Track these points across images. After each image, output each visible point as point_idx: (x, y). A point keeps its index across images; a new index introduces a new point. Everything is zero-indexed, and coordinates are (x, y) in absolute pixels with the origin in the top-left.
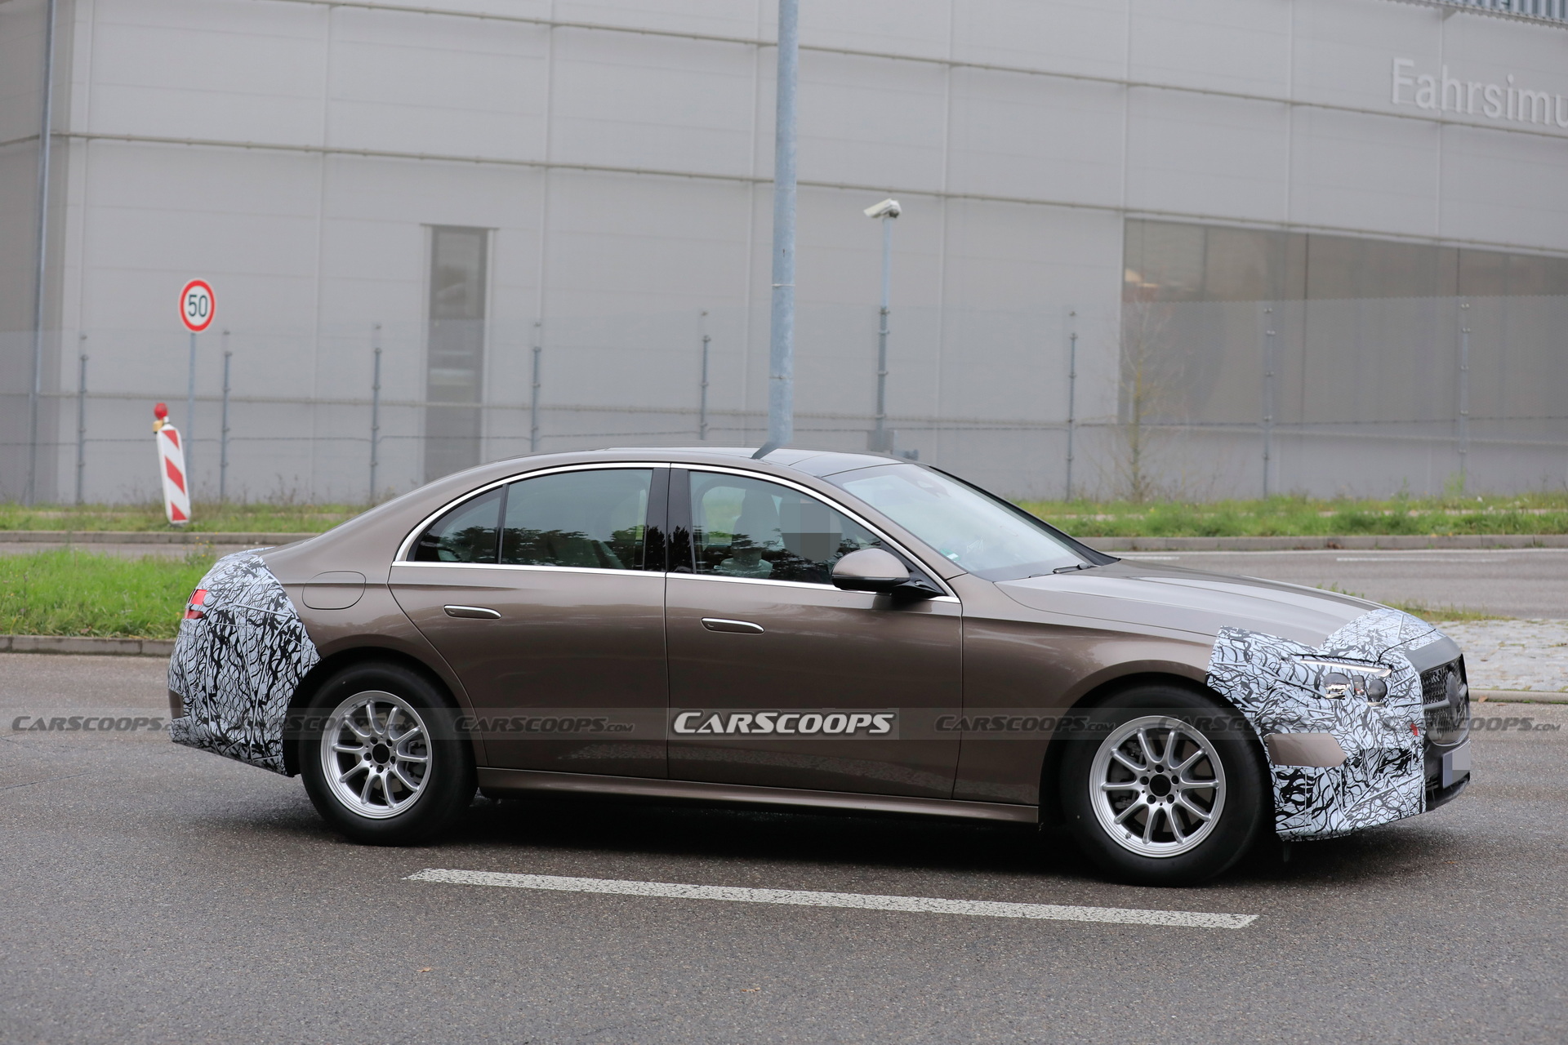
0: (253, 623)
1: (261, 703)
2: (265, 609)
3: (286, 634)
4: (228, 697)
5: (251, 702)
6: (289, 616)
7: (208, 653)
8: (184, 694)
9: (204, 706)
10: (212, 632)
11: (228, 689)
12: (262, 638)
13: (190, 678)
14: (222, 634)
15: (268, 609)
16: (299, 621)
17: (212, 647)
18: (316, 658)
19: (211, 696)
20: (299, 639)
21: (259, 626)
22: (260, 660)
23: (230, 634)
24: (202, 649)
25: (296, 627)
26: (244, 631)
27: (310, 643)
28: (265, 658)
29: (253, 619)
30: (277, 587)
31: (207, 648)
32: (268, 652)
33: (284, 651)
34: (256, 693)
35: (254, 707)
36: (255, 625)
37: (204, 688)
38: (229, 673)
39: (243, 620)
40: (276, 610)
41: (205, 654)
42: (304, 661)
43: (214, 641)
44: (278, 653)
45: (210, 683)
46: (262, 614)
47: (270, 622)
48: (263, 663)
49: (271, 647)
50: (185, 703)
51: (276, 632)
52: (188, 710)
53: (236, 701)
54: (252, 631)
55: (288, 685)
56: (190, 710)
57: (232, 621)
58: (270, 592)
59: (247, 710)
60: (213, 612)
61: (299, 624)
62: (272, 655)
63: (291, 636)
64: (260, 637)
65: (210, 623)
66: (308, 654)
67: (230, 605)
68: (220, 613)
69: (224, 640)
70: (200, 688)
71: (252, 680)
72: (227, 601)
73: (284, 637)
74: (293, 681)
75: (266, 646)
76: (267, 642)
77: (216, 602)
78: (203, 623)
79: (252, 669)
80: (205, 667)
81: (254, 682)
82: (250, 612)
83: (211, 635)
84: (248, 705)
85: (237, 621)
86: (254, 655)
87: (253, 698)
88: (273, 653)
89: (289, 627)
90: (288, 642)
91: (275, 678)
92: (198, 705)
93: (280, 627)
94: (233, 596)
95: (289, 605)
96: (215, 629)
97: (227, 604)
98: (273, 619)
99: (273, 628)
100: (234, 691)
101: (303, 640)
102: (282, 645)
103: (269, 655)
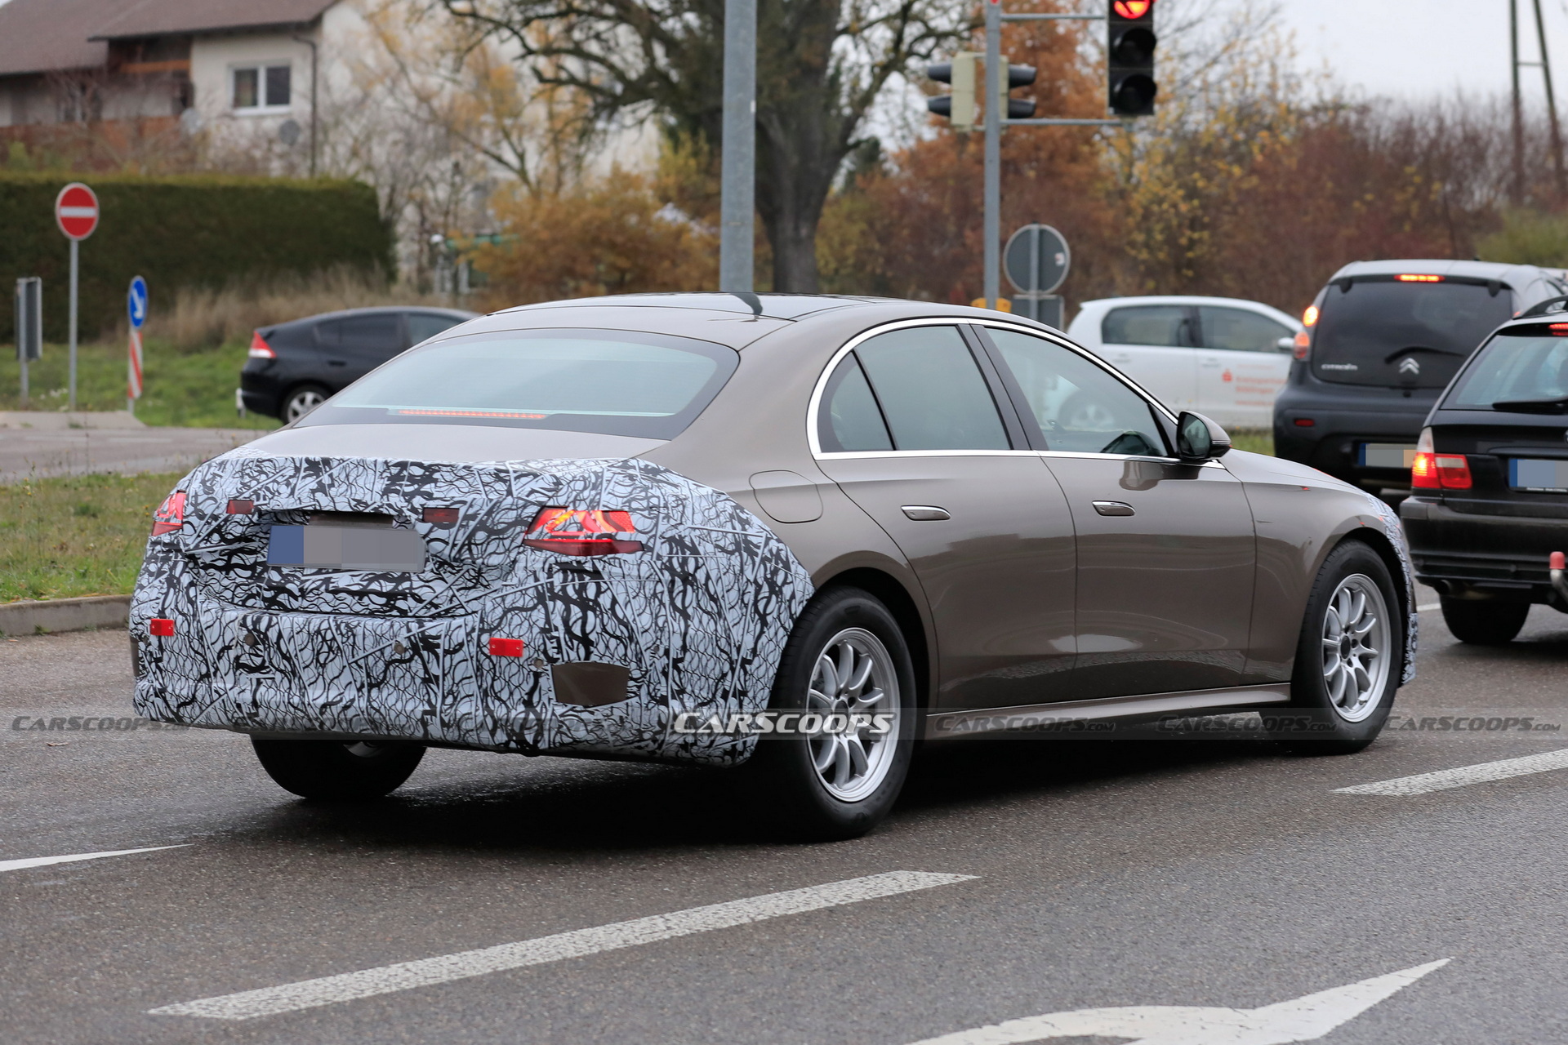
0: (723, 550)
1: (745, 662)
2: (728, 528)
3: (770, 561)
4: (700, 660)
5: (731, 663)
6: (764, 534)
7: (666, 599)
8: (633, 665)
9: (663, 680)
10: (667, 568)
11: (702, 649)
12: (742, 571)
13: (645, 641)
14: (683, 570)
15: (734, 528)
16: (779, 541)
17: (671, 592)
18: (810, 590)
19: (677, 661)
20: (787, 566)
21: (732, 553)
22: (743, 601)
23: (697, 568)
24: (655, 595)
25: (779, 550)
26: (714, 565)
27: (801, 570)
28: (749, 598)
29: (721, 543)
30: (723, 497)
31: (662, 593)
32: (752, 589)
33: (772, 584)
34: (739, 649)
35: (733, 670)
36: (728, 552)
37: (667, 653)
38: (701, 626)
39: (710, 548)
40: (744, 529)
41: (661, 602)
42: (798, 596)
43: (673, 582)
44: (766, 588)
45: (677, 642)
46: (730, 536)
47: (744, 546)
48: (746, 606)
49: (755, 581)
50: (632, 679)
51: (757, 560)
52: (635, 689)
53: (711, 664)
54: (725, 561)
55: (781, 632)
56: (639, 688)
57: (694, 551)
58: (720, 505)
59: (724, 675)
60: (659, 541)
61: (781, 546)
62: (757, 592)
63: (777, 563)
64: (737, 568)
65: (659, 557)
66: (801, 586)
67: (681, 528)
68: (671, 540)
69: (688, 579)
70: (661, 652)
71: (734, 631)
72: (673, 522)
73: (768, 565)
74: (787, 626)
75: (748, 580)
76: (749, 574)
77: (656, 525)
78: (647, 557)
79: (732, 616)
80: (666, 621)
81: (736, 633)
82: (714, 535)
83: (666, 573)
84: (727, 668)
85: (701, 549)
86: (733, 595)
87: (735, 656)
88: (759, 588)
89: (771, 551)
90: (775, 572)
91: (764, 623)
92: (654, 678)
93: (759, 552)
94: (677, 516)
95: (755, 520)
96: (671, 563)
97: (675, 527)
98: (747, 542)
99: (752, 554)
100: (710, 651)
101: (793, 567)
102: (769, 576)
103: (753, 592)
